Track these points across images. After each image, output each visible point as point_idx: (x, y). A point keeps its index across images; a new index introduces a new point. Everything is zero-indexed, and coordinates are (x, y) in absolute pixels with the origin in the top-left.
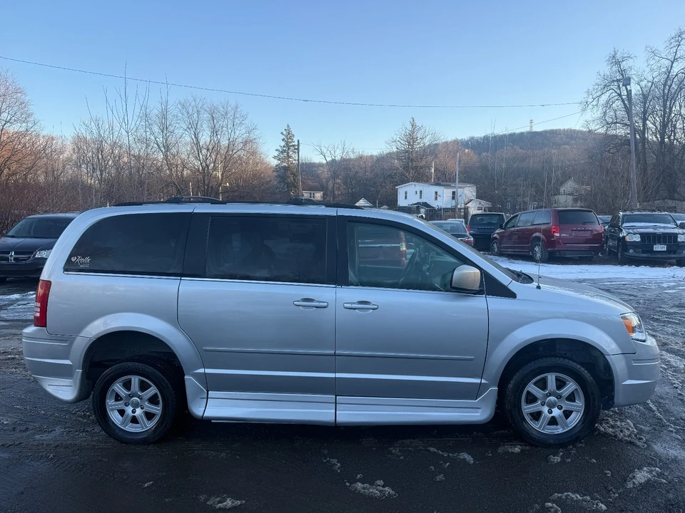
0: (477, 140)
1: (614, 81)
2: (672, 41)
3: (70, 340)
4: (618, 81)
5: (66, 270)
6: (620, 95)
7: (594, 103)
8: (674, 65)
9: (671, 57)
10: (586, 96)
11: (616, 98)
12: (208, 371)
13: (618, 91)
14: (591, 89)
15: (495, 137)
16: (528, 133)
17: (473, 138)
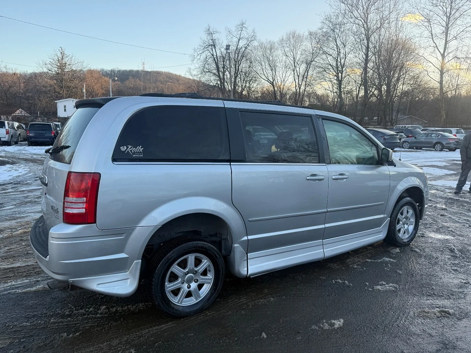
0: (106, 72)
1: (209, 45)
2: (239, 27)
3: (127, 231)
4: (211, 45)
5: (114, 160)
6: (213, 55)
7: (198, 57)
8: (240, 41)
9: (238, 36)
10: (193, 52)
11: (210, 56)
12: (250, 237)
13: (212, 53)
14: (196, 48)
15: (119, 71)
16: (142, 71)
17: (103, 70)
